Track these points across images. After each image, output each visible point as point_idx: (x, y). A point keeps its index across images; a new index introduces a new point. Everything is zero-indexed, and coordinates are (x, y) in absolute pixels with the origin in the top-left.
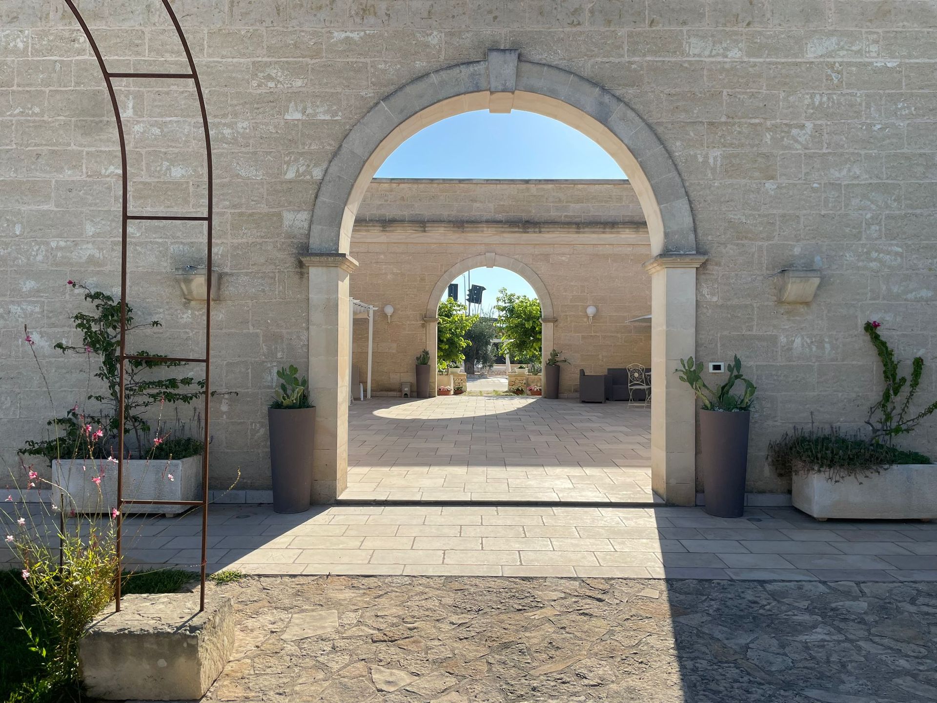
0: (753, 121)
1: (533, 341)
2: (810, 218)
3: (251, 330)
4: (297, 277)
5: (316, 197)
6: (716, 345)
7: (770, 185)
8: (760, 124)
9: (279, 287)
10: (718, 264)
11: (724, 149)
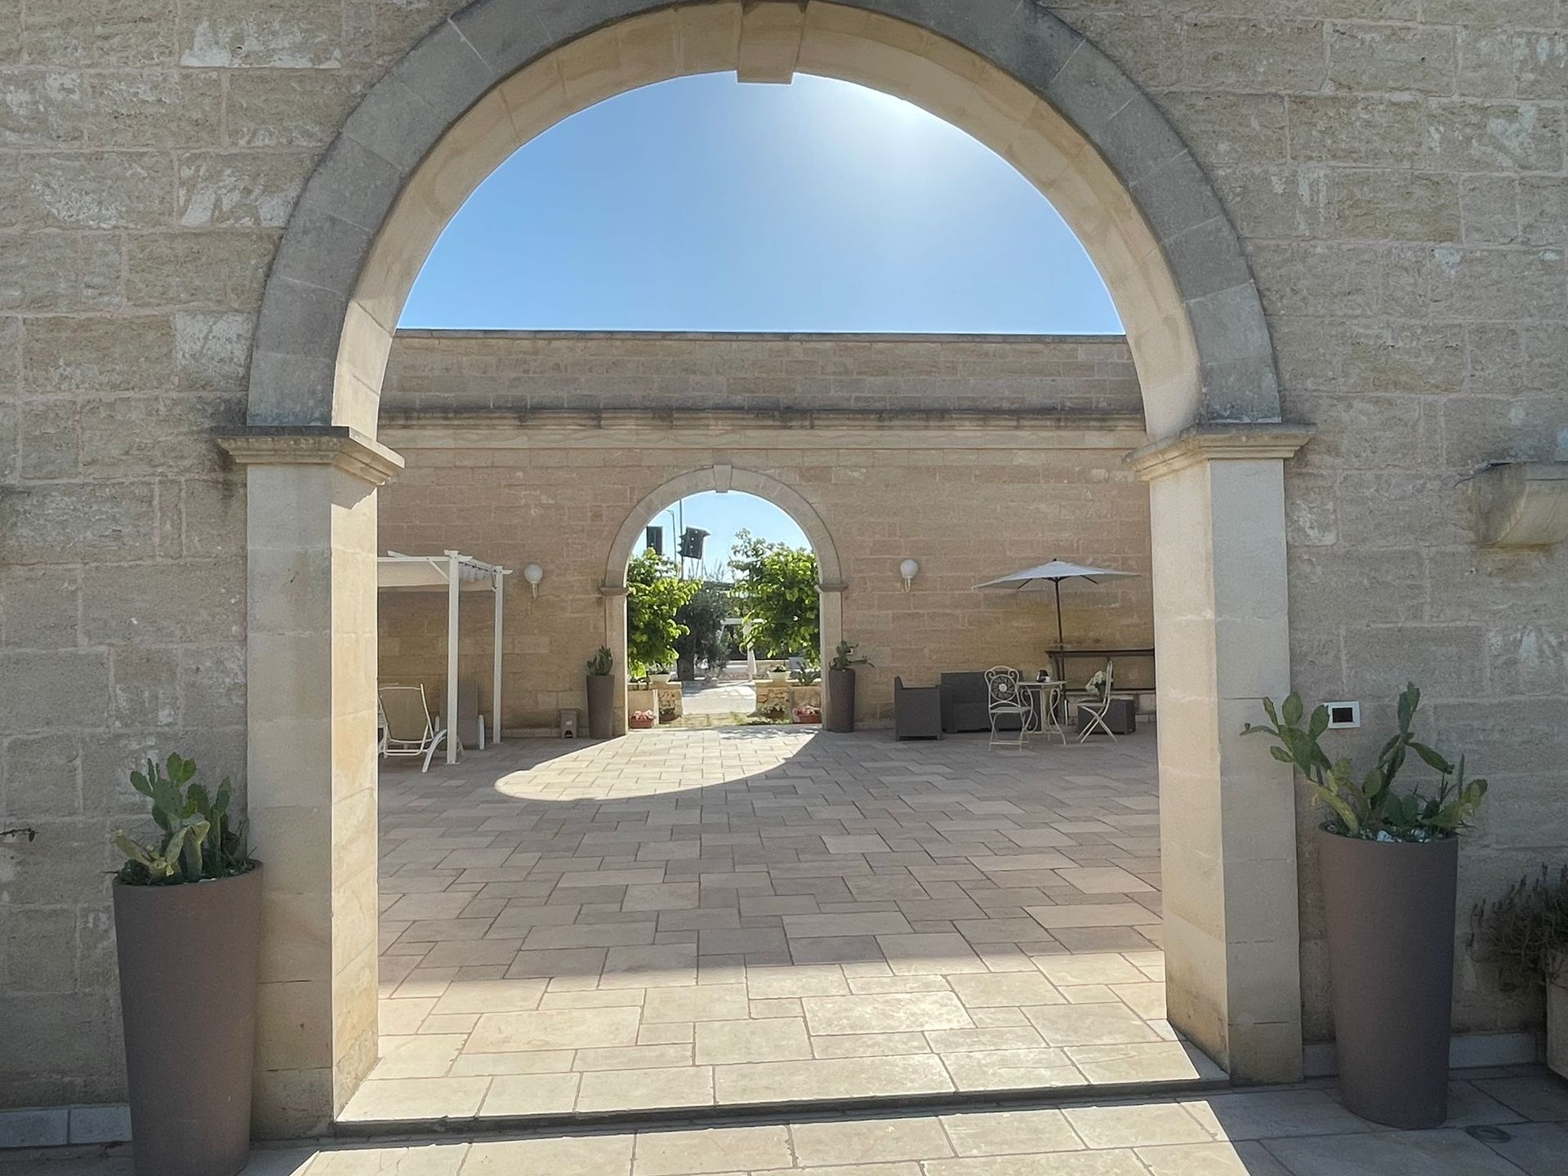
0: (1397, 97)
1: (800, 624)
2: (1542, 335)
3: (84, 646)
4: (216, 494)
5: (268, 276)
6: (1337, 657)
7: (1445, 255)
8: (1415, 105)
9: (163, 524)
10: (1333, 450)
11: (1333, 163)
